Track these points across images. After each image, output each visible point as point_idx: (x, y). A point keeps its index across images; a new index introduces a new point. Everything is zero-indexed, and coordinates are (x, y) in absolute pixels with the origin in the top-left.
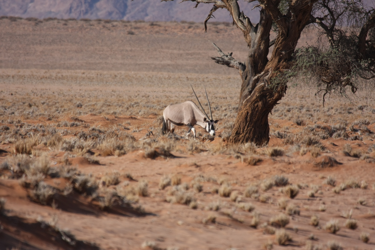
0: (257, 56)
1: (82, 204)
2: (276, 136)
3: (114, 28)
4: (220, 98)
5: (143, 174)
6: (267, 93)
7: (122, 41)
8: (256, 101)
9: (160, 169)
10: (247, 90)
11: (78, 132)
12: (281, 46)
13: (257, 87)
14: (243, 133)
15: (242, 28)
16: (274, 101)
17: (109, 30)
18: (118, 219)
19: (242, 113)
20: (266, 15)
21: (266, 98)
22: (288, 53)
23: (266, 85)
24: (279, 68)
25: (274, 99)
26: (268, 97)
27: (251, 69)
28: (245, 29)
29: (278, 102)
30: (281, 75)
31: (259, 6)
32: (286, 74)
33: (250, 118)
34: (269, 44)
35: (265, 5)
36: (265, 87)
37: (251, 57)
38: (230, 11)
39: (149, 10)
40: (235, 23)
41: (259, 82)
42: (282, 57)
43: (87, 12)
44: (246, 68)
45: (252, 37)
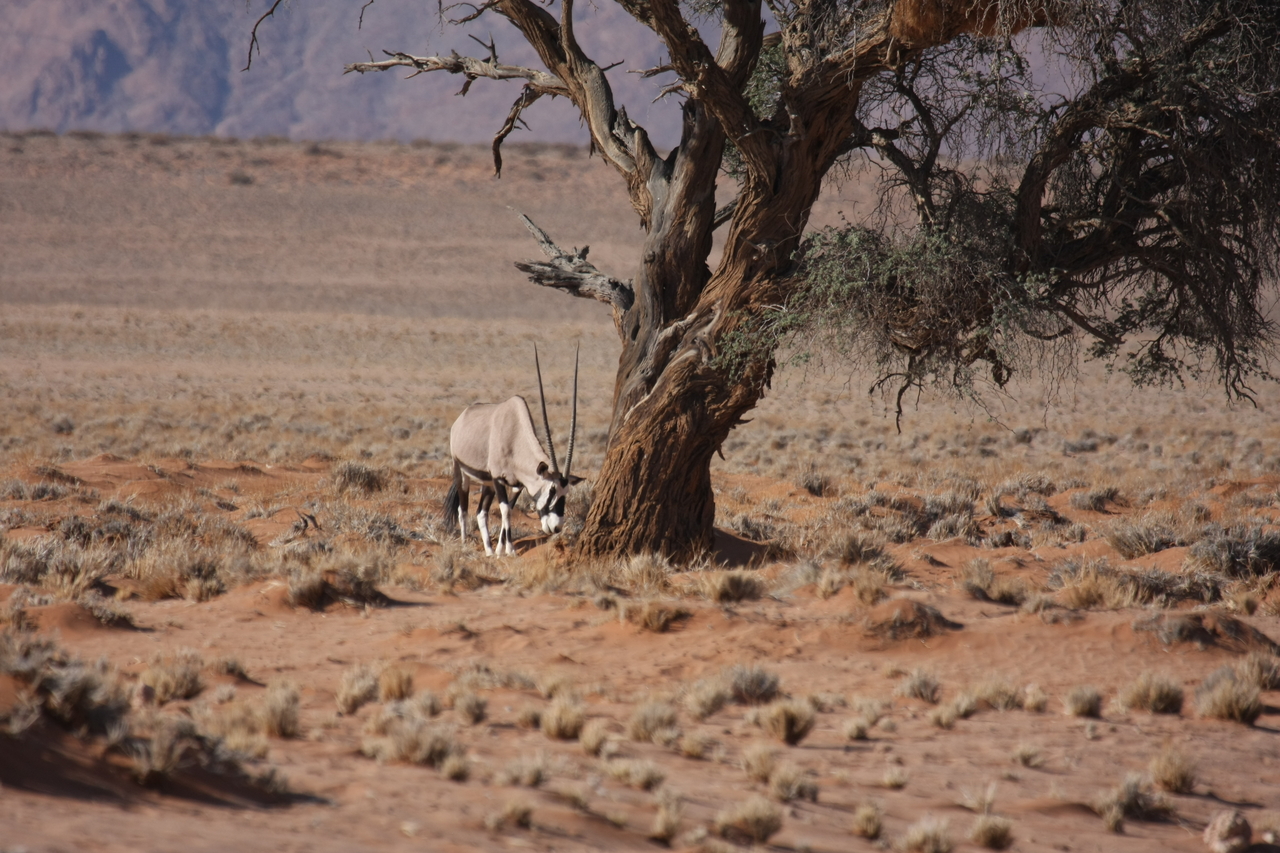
0: (671, 260)
1: (73, 765)
3: (182, 162)
5: (282, 663)
6: (707, 385)
7: (211, 207)
8: (668, 414)
9: (341, 643)
10: (639, 373)
11: (58, 518)
12: (754, 223)
13: (672, 364)
14: (624, 521)
15: (620, 163)
16: (730, 411)
17: (167, 168)
18: (197, 813)
19: (622, 453)
20: (703, 122)
21: (704, 403)
22: (777, 248)
23: (704, 359)
24: (746, 300)
25: (729, 404)
26: (709, 399)
27: (653, 302)
28: (630, 167)
29: (743, 417)
30: (754, 324)
31: (681, 88)
32: (771, 321)
33: (647, 469)
34: (713, 219)
35: (699, 86)
36: (698, 363)
37: (651, 261)
38: (581, 104)
39: (303, 100)
40: (596, 145)
41: (679, 346)
42: (756, 261)
43: (89, 110)
44: (636, 298)
45: (655, 193)
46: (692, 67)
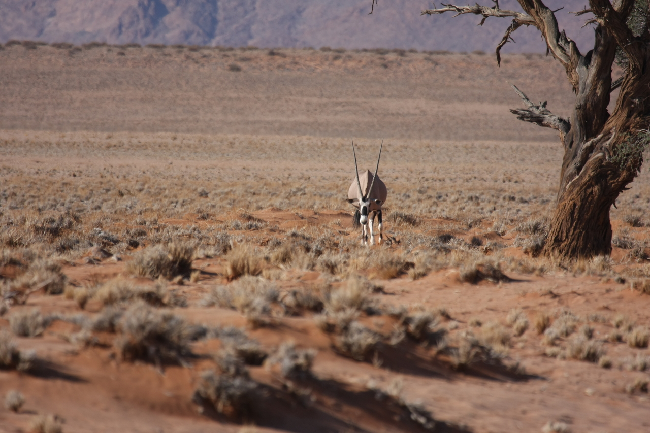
0: (589, 108)
2: (615, 245)
3: (205, 59)
4: (433, 179)
5: (463, 310)
6: (608, 171)
7: (222, 82)
8: (589, 185)
9: (490, 300)
10: (573, 165)
11: (267, 239)
12: (632, 90)
13: (590, 160)
14: (567, 240)
15: (562, 59)
16: (620, 183)
17: (197, 63)
19: (565, 205)
20: (605, 37)
21: (607, 180)
22: (644, 101)
23: (607, 157)
24: (628, 128)
25: (619, 180)
26: (609, 177)
27: (580, 129)
28: (567, 61)
29: (626, 186)
30: (633, 140)
31: (595, 21)
32: (642, 138)
33: (578, 213)
34: (611, 87)
35: (605, 20)
36: (604, 159)
37: (579, 108)
38: (542, 29)
39: (254, 28)
40: (550, 50)
41: (594, 151)
42: (633, 108)
44: (571, 127)
45: (581, 74)
46: (601, 10)
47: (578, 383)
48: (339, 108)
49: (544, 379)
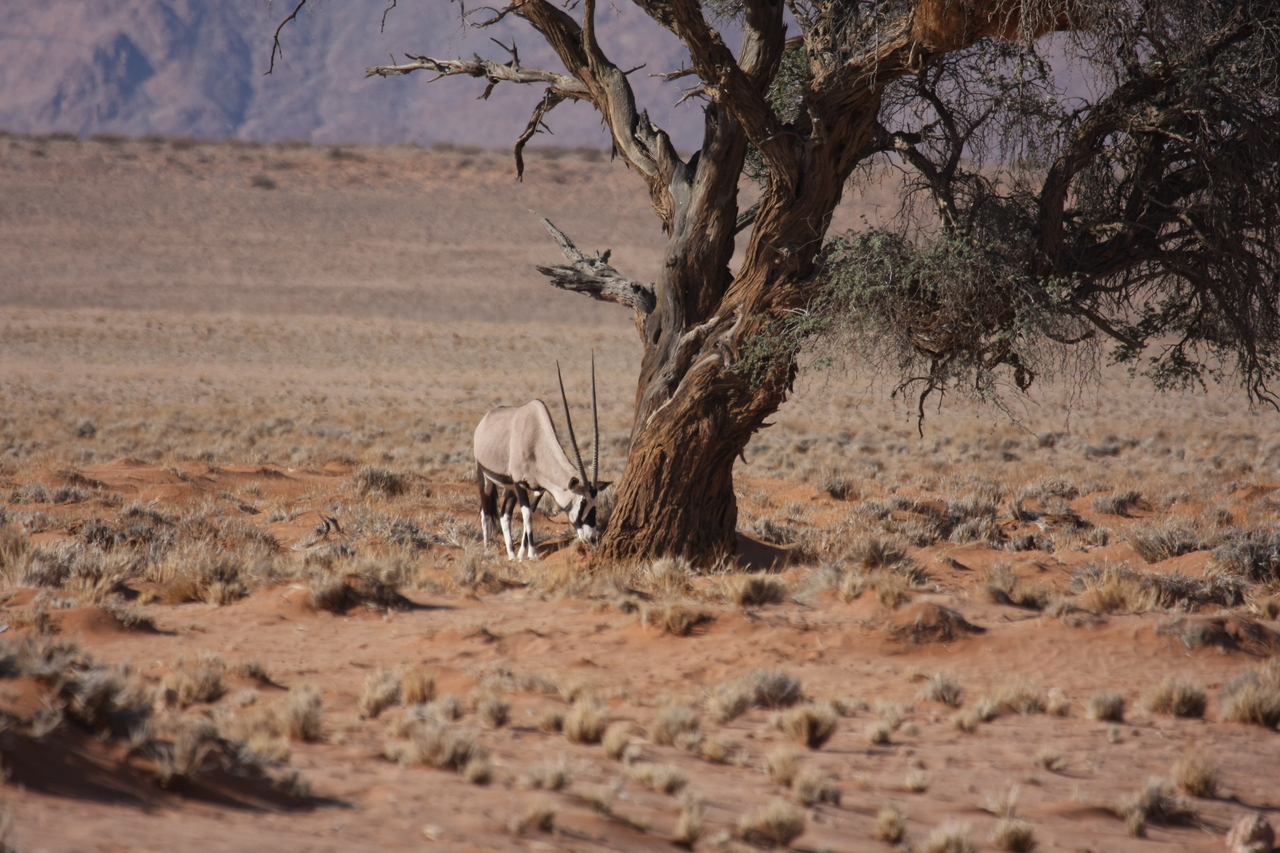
0: (693, 264)
1: (96, 768)
5: (304, 667)
6: (728, 389)
7: (234, 210)
8: (691, 417)
9: (364, 647)
10: (661, 376)
11: (81, 521)
12: (776, 229)
13: (694, 368)
14: (646, 525)
15: (642, 167)
16: (752, 415)
17: (189, 172)
18: (219, 817)
19: (644, 457)
20: (725, 125)
21: (726, 407)
22: (800, 252)
23: (727, 363)
24: (768, 304)
25: (751, 408)
26: (731, 402)
27: (675, 306)
28: (652, 171)
29: (766, 421)
30: (776, 328)
31: (703, 92)
32: (793, 325)
33: (669, 473)
34: (735, 223)
35: (721, 90)
36: (721, 367)
37: (674, 265)
38: (603, 108)
39: (325, 105)
40: (618, 149)
41: (701, 350)
42: (778, 265)
43: (112, 113)
44: (658, 302)
45: (677, 197)
46: (714, 72)
47: (413, 814)
48: (464, 264)
49: (343, 805)
